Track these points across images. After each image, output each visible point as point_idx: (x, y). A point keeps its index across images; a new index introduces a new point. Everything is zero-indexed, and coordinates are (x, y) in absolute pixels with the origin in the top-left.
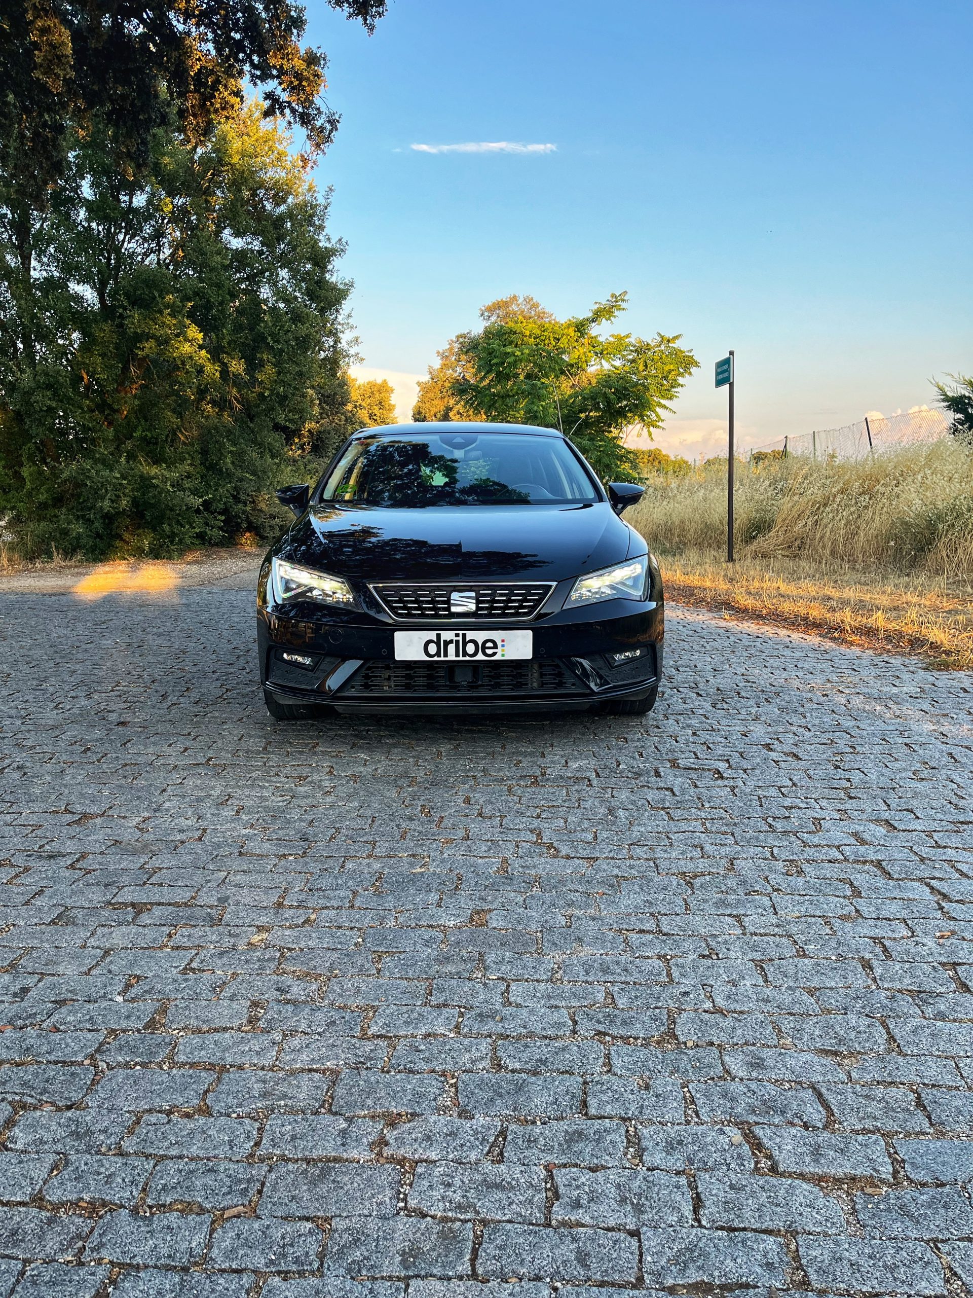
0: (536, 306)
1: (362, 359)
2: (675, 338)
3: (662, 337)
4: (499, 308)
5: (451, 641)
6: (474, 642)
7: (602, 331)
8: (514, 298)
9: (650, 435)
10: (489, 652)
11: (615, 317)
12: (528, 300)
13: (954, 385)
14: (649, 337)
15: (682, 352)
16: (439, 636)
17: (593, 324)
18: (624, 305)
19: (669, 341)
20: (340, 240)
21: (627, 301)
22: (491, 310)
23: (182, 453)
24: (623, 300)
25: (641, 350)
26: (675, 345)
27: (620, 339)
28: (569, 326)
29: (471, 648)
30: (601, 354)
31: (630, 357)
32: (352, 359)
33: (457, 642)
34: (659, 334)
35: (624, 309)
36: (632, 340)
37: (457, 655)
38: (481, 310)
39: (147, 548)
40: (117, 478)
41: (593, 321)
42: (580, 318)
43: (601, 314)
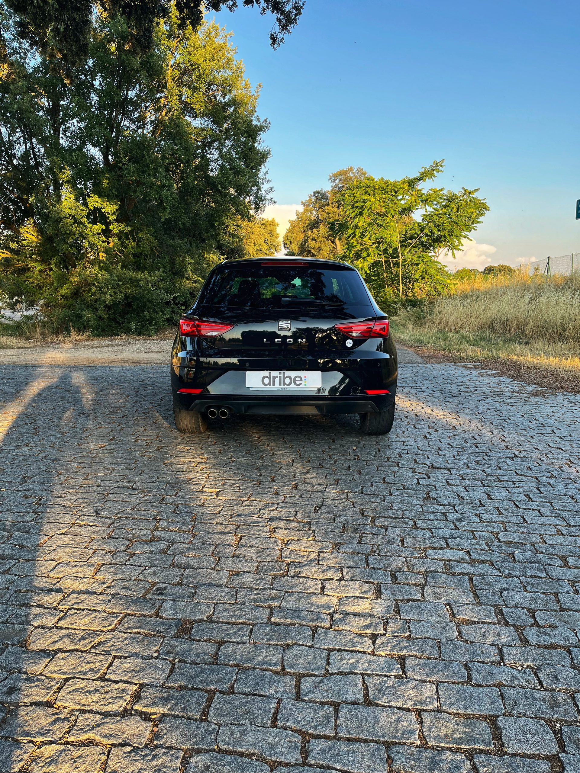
0: (365, 173)
1: (275, 202)
2: (474, 191)
3: (466, 191)
4: (341, 175)
7: (425, 187)
8: (351, 169)
9: (453, 254)
11: (435, 176)
12: (360, 170)
14: (458, 191)
15: (479, 200)
17: (420, 182)
18: (441, 169)
19: (470, 193)
20: (266, 120)
21: (443, 166)
22: (336, 176)
23: (158, 263)
24: (441, 166)
25: (451, 199)
26: (474, 196)
27: (435, 191)
28: (404, 183)
30: (425, 201)
31: (444, 204)
32: (267, 202)
34: (463, 188)
35: (441, 172)
36: (445, 192)
38: (330, 176)
39: (133, 328)
40: (115, 280)
41: (420, 180)
42: (411, 177)
43: (426, 175)
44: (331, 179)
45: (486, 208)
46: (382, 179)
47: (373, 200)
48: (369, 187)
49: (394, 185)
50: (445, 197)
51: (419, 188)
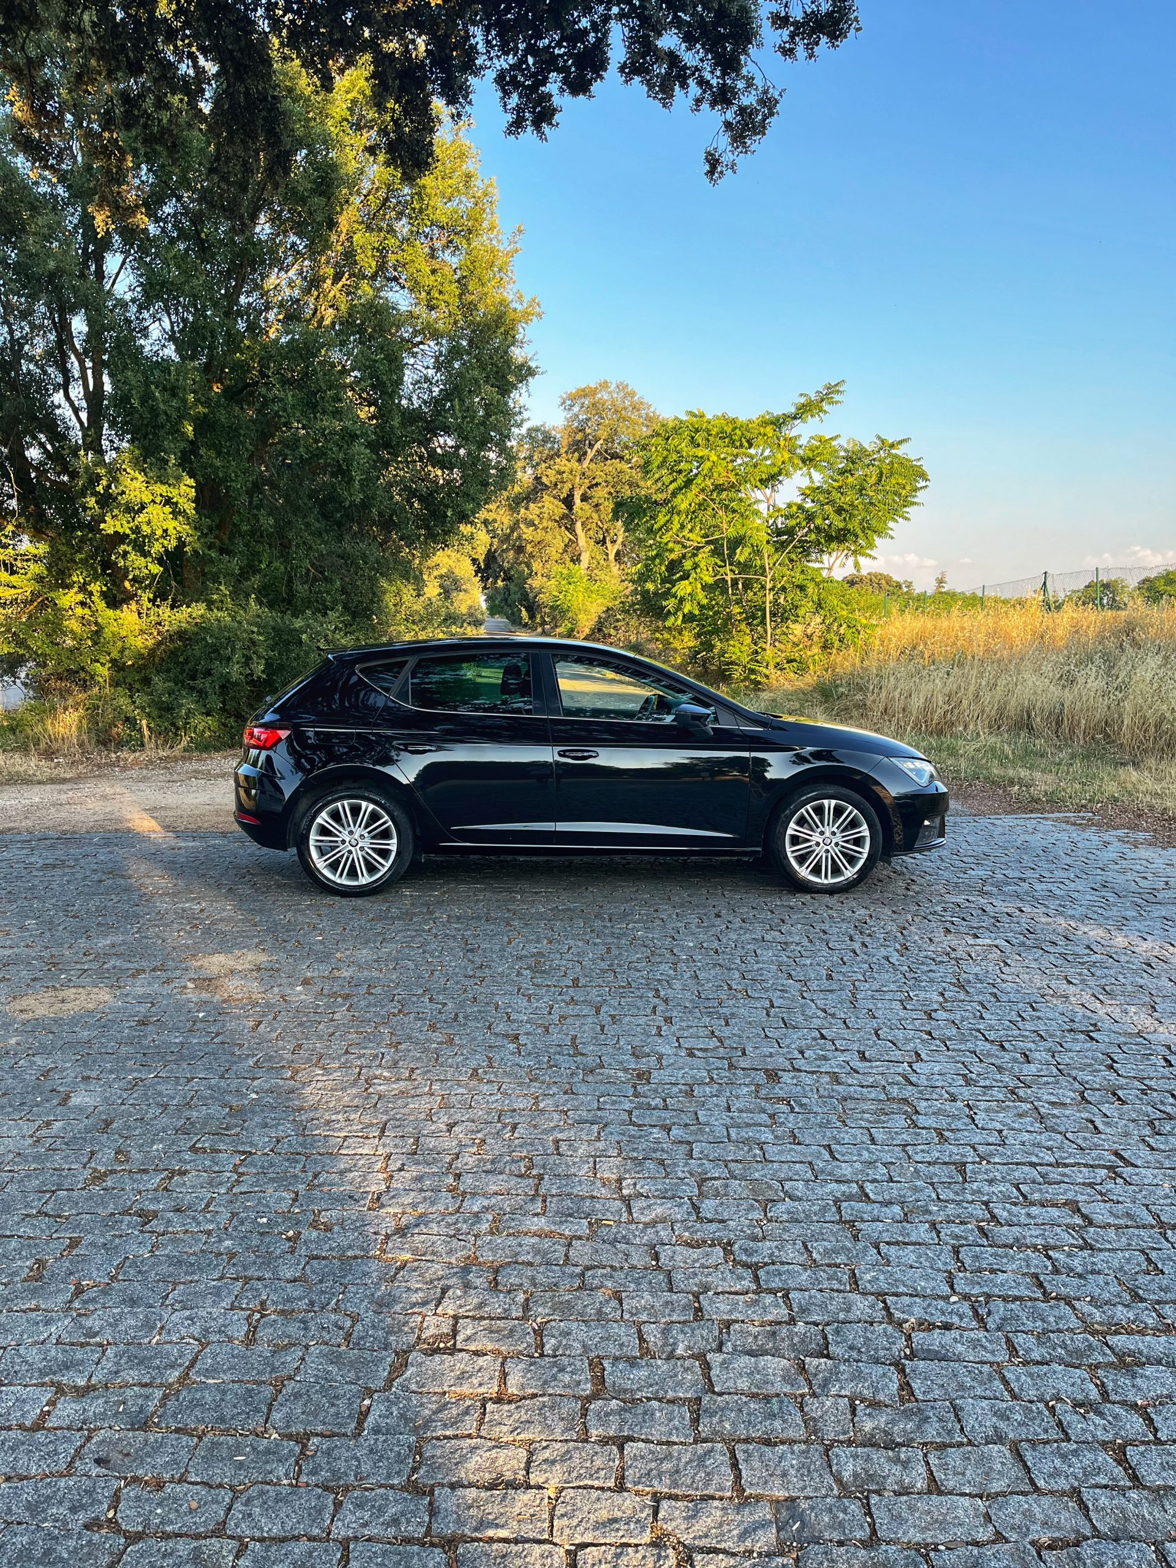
0: (632, 394)
2: (900, 442)
3: (883, 441)
4: (585, 396)
7: (804, 432)
8: (605, 385)
9: (858, 565)
11: (826, 412)
12: (622, 387)
14: (867, 441)
15: (909, 461)
17: (796, 422)
19: (892, 446)
21: (842, 393)
22: (574, 398)
24: (838, 392)
25: (855, 458)
26: (899, 451)
27: (823, 442)
28: (765, 423)
30: (808, 461)
31: (841, 466)
34: (879, 437)
35: (837, 402)
36: (842, 441)
38: (561, 397)
41: (795, 418)
42: (778, 412)
43: (806, 409)
44: (564, 402)
45: (923, 476)
47: (714, 458)
48: (697, 431)
49: (746, 427)
50: (842, 454)
51: (793, 433)
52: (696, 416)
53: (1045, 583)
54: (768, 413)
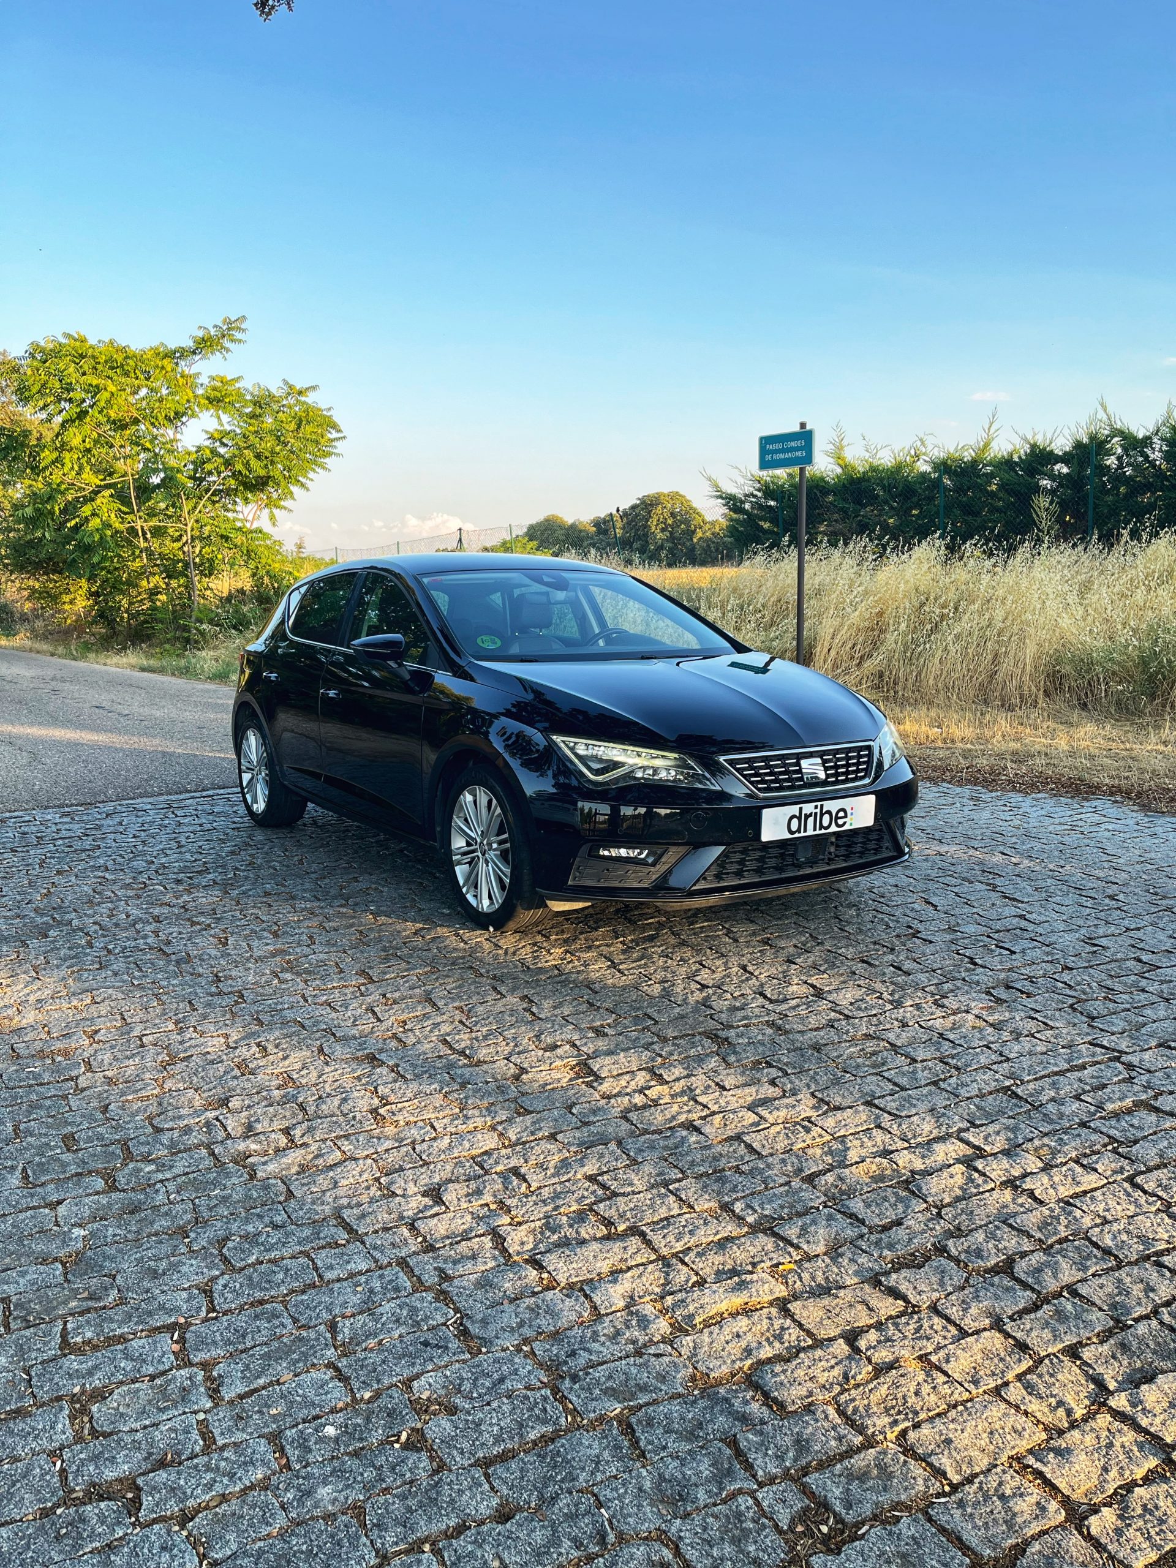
2: (309, 390)
3: (290, 387)
5: (811, 815)
6: (829, 812)
9: (272, 518)
10: (840, 822)
11: (228, 350)
13: (741, 480)
14: (275, 387)
15: (320, 410)
16: (801, 809)
17: (197, 357)
18: (238, 335)
19: (300, 393)
21: (244, 330)
24: (240, 329)
25: (262, 403)
26: (310, 398)
27: (225, 382)
28: (160, 355)
29: (826, 820)
30: (217, 402)
31: (248, 410)
33: (816, 814)
34: (285, 382)
35: (240, 341)
36: (247, 384)
37: (815, 830)
41: (194, 353)
42: (173, 344)
43: (205, 345)
45: (335, 427)
46: (111, 343)
47: (112, 388)
48: (81, 356)
49: (139, 358)
50: (248, 397)
51: (194, 370)
52: (75, 340)
53: (460, 540)
54: (162, 344)
